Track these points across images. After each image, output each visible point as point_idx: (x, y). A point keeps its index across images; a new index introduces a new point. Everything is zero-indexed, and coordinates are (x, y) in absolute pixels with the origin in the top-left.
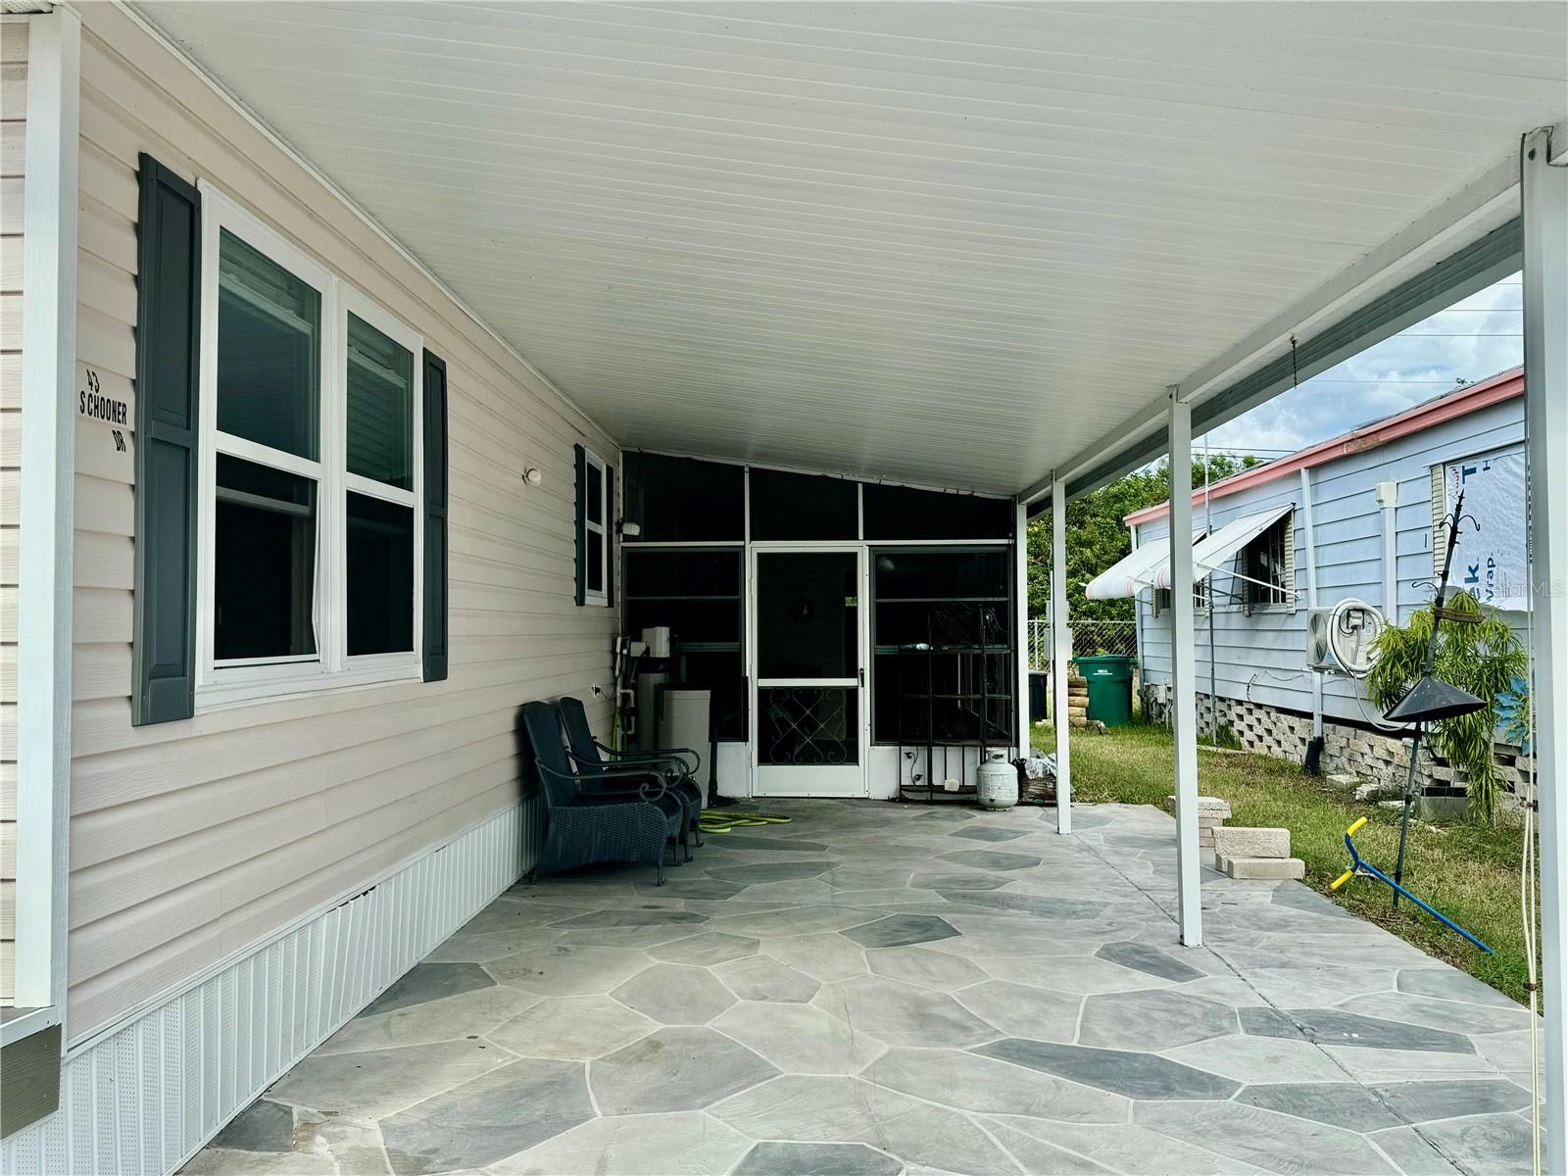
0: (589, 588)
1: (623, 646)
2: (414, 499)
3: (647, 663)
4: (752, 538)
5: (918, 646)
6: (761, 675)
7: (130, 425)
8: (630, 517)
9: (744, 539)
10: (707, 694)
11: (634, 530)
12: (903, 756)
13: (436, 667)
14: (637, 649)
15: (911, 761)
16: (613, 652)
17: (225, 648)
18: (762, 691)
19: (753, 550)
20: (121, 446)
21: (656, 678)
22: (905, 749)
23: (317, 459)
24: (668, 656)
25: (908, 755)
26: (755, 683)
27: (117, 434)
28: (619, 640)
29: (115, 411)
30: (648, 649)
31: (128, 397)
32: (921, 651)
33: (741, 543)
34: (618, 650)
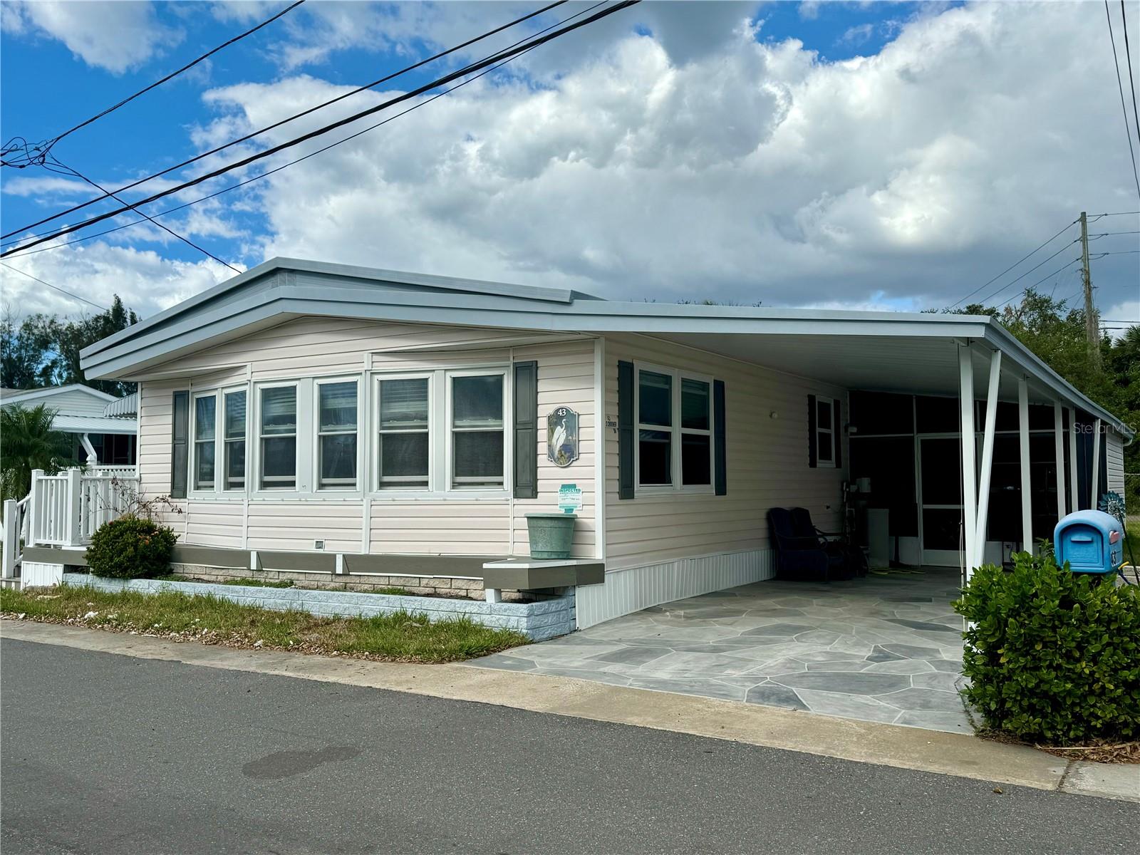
0: (820, 459)
1: (847, 487)
2: (711, 433)
3: (858, 495)
4: (918, 432)
5: (1008, 488)
6: (925, 502)
7: (617, 427)
8: (852, 424)
9: (913, 432)
10: (887, 511)
11: (854, 430)
12: (1005, 547)
13: (721, 489)
14: (853, 488)
15: (1009, 550)
16: (842, 489)
17: (643, 480)
18: (925, 511)
19: (918, 438)
20: (615, 432)
21: (863, 502)
22: (1006, 543)
23: (671, 426)
24: (869, 491)
25: (1008, 546)
26: (921, 507)
27: (614, 429)
28: (845, 484)
29: (614, 424)
30: (858, 488)
31: (617, 421)
32: (1010, 490)
33: (912, 435)
34: (844, 488)
